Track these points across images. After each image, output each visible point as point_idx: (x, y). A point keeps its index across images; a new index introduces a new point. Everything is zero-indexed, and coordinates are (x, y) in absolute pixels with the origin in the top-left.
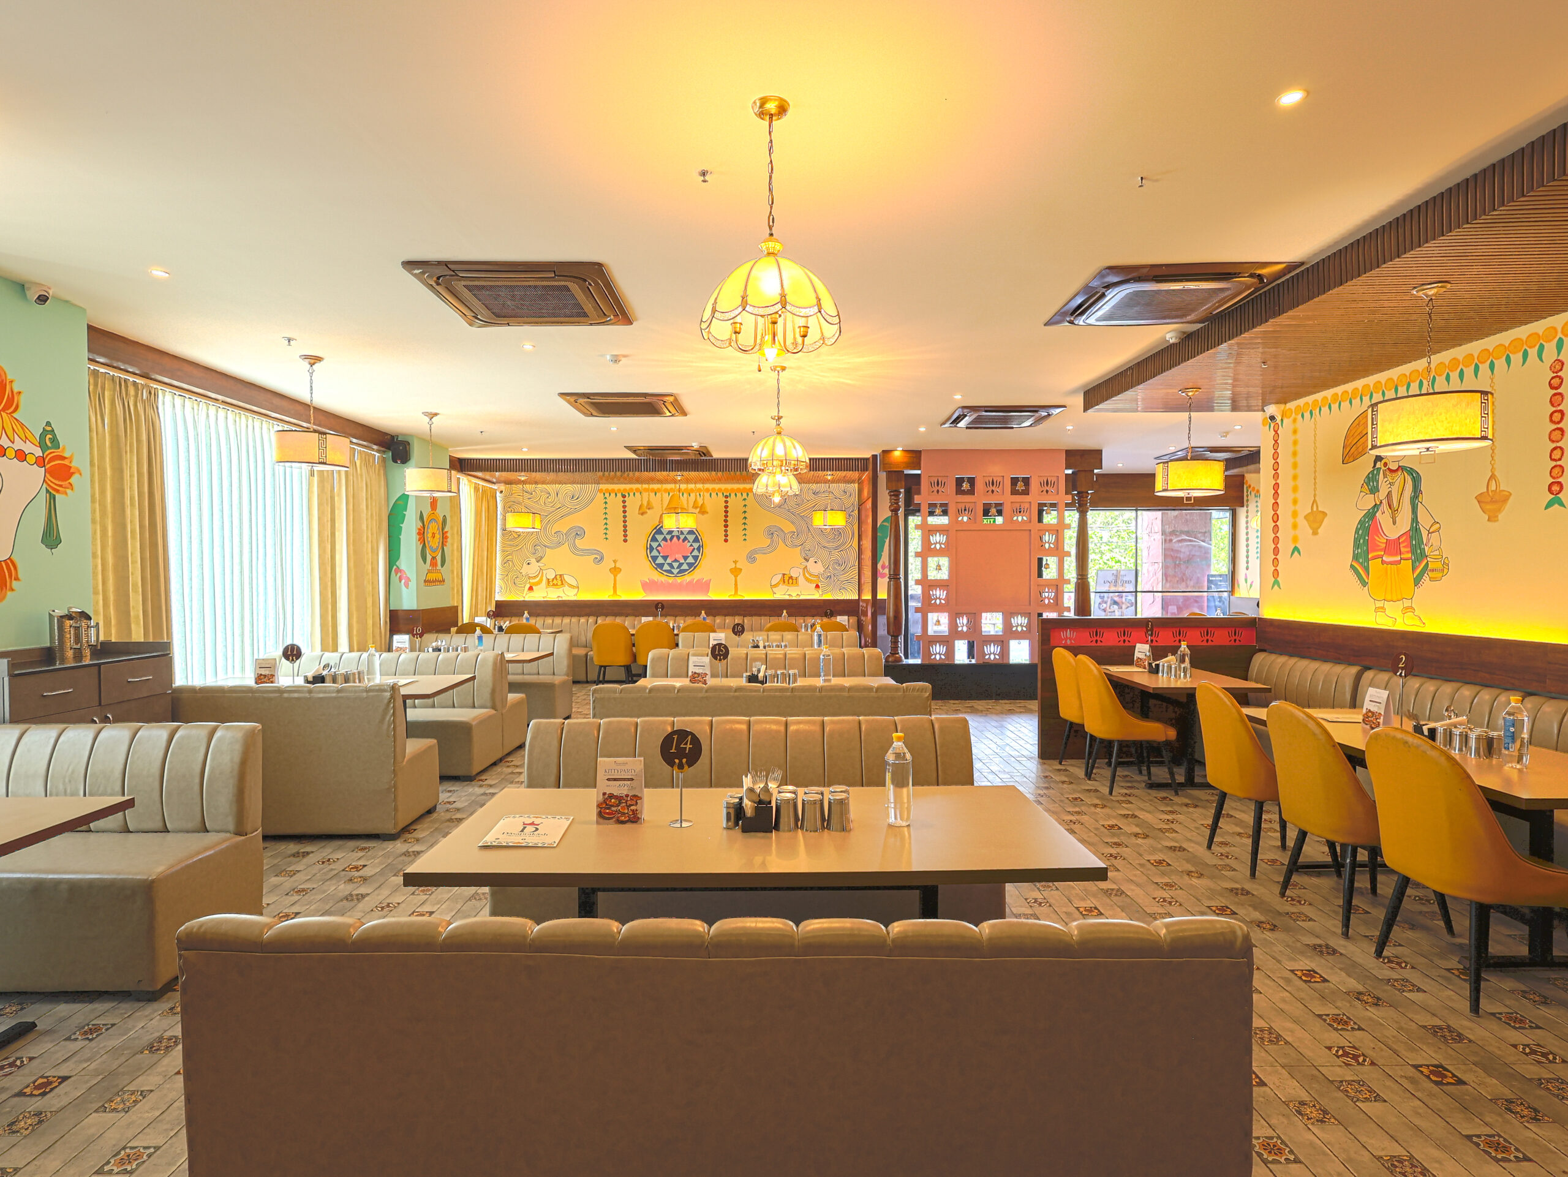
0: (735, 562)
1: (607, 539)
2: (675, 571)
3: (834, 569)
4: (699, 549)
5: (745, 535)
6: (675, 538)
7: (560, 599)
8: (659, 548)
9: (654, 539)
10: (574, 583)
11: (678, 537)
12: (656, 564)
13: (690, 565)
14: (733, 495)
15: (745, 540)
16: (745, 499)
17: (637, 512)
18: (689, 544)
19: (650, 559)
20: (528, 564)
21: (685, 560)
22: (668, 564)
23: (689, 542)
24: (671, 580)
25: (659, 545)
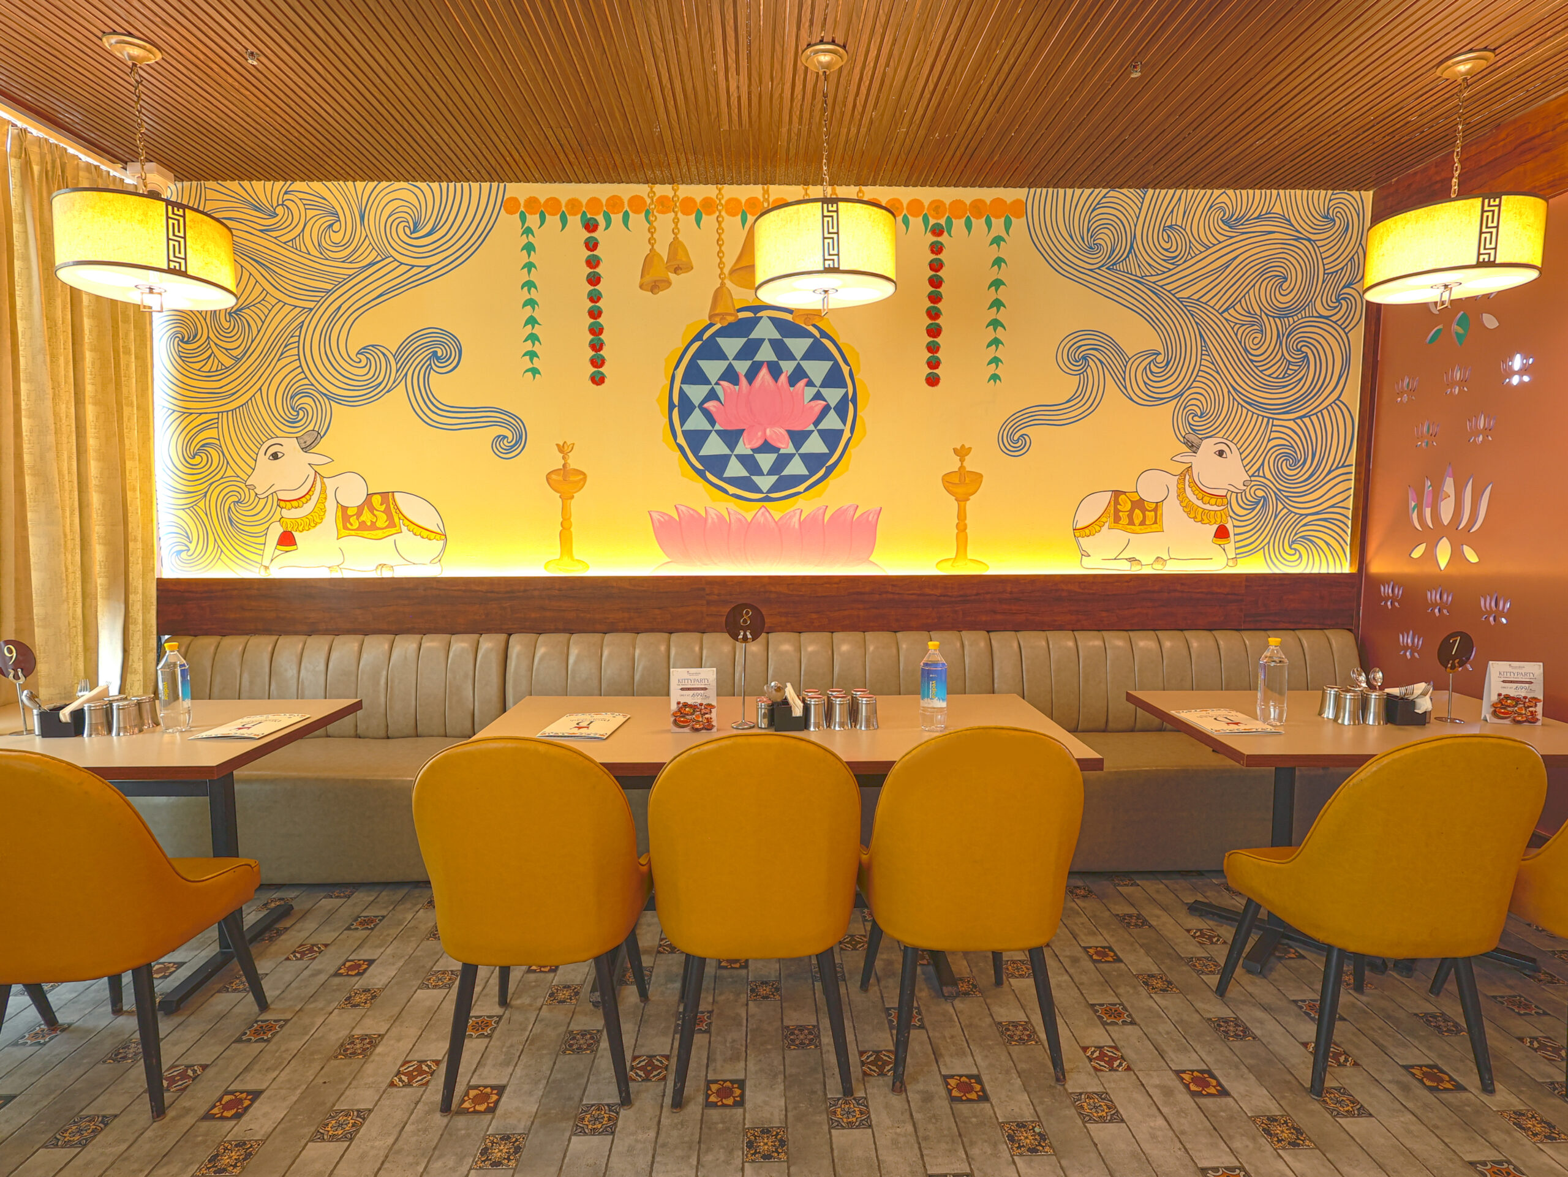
0: (961, 453)
1: (535, 371)
2: (765, 482)
3: (1279, 475)
4: (841, 410)
5: (996, 360)
6: (764, 372)
7: (387, 574)
8: (711, 405)
9: (694, 375)
10: (431, 521)
11: (775, 371)
12: (700, 459)
13: (814, 462)
14: (959, 224)
15: (995, 377)
16: (997, 240)
17: (638, 280)
18: (810, 392)
19: (681, 440)
20: (275, 456)
21: (798, 447)
22: (740, 458)
23: (810, 384)
24: (749, 511)
25: (712, 395)
